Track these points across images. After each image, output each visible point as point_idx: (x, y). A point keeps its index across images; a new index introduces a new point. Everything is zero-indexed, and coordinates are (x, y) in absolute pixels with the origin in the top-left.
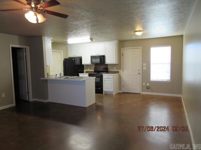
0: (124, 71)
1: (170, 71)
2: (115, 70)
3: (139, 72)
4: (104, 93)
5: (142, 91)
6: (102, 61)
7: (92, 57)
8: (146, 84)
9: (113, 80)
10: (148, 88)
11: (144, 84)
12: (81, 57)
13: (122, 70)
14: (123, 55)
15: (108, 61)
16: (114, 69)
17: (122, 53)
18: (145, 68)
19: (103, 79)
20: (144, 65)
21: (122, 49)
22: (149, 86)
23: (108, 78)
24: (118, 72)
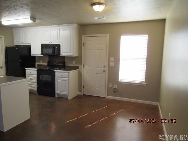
0: (85, 66)
1: (145, 70)
2: (74, 64)
3: (105, 69)
4: (56, 96)
5: (108, 95)
6: (56, 51)
7: (43, 47)
8: (113, 86)
9: (69, 80)
10: (115, 91)
11: (110, 85)
12: (30, 46)
13: (82, 66)
14: (84, 46)
15: (64, 52)
16: (72, 63)
17: (83, 42)
18: (112, 64)
19: (56, 78)
20: (112, 59)
21: (83, 36)
22: (116, 88)
23: (61, 76)
24: (77, 68)
